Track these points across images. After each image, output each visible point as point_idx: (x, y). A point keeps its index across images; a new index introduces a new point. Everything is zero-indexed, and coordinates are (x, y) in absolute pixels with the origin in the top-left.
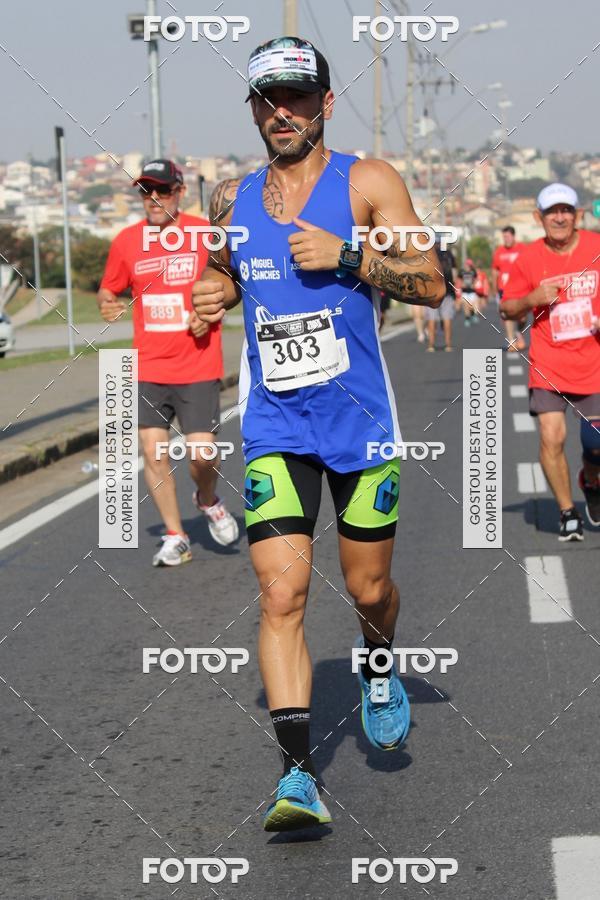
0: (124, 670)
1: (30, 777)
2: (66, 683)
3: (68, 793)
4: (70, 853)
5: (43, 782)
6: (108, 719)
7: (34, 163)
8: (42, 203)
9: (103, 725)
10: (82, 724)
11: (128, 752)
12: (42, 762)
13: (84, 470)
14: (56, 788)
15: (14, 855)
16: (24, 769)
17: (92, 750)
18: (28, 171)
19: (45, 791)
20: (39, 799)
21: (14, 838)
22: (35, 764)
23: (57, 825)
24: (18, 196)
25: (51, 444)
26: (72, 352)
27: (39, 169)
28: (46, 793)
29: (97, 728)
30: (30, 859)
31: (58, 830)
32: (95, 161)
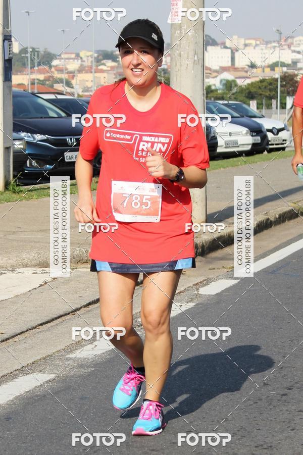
1: (279, 400)
3: (300, 411)
4: (298, 447)
5: (286, 404)
12: (286, 391)
14: (293, 407)
15: (265, 446)
16: (275, 395)
19: (286, 409)
20: (283, 414)
21: (266, 436)
22: (282, 393)
23: (292, 430)
28: (287, 410)
30: (275, 449)
31: (292, 433)
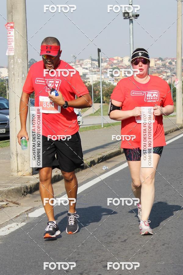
0: (110, 242)
2: (90, 247)
6: (104, 260)
7: (93, 60)
8: (95, 74)
9: (101, 262)
10: (94, 262)
11: (110, 273)
13: (103, 169)
17: (97, 271)
18: (91, 63)
24: (87, 71)
25: (92, 159)
26: (102, 127)
27: (94, 62)
29: (100, 263)
32: (114, 59)
